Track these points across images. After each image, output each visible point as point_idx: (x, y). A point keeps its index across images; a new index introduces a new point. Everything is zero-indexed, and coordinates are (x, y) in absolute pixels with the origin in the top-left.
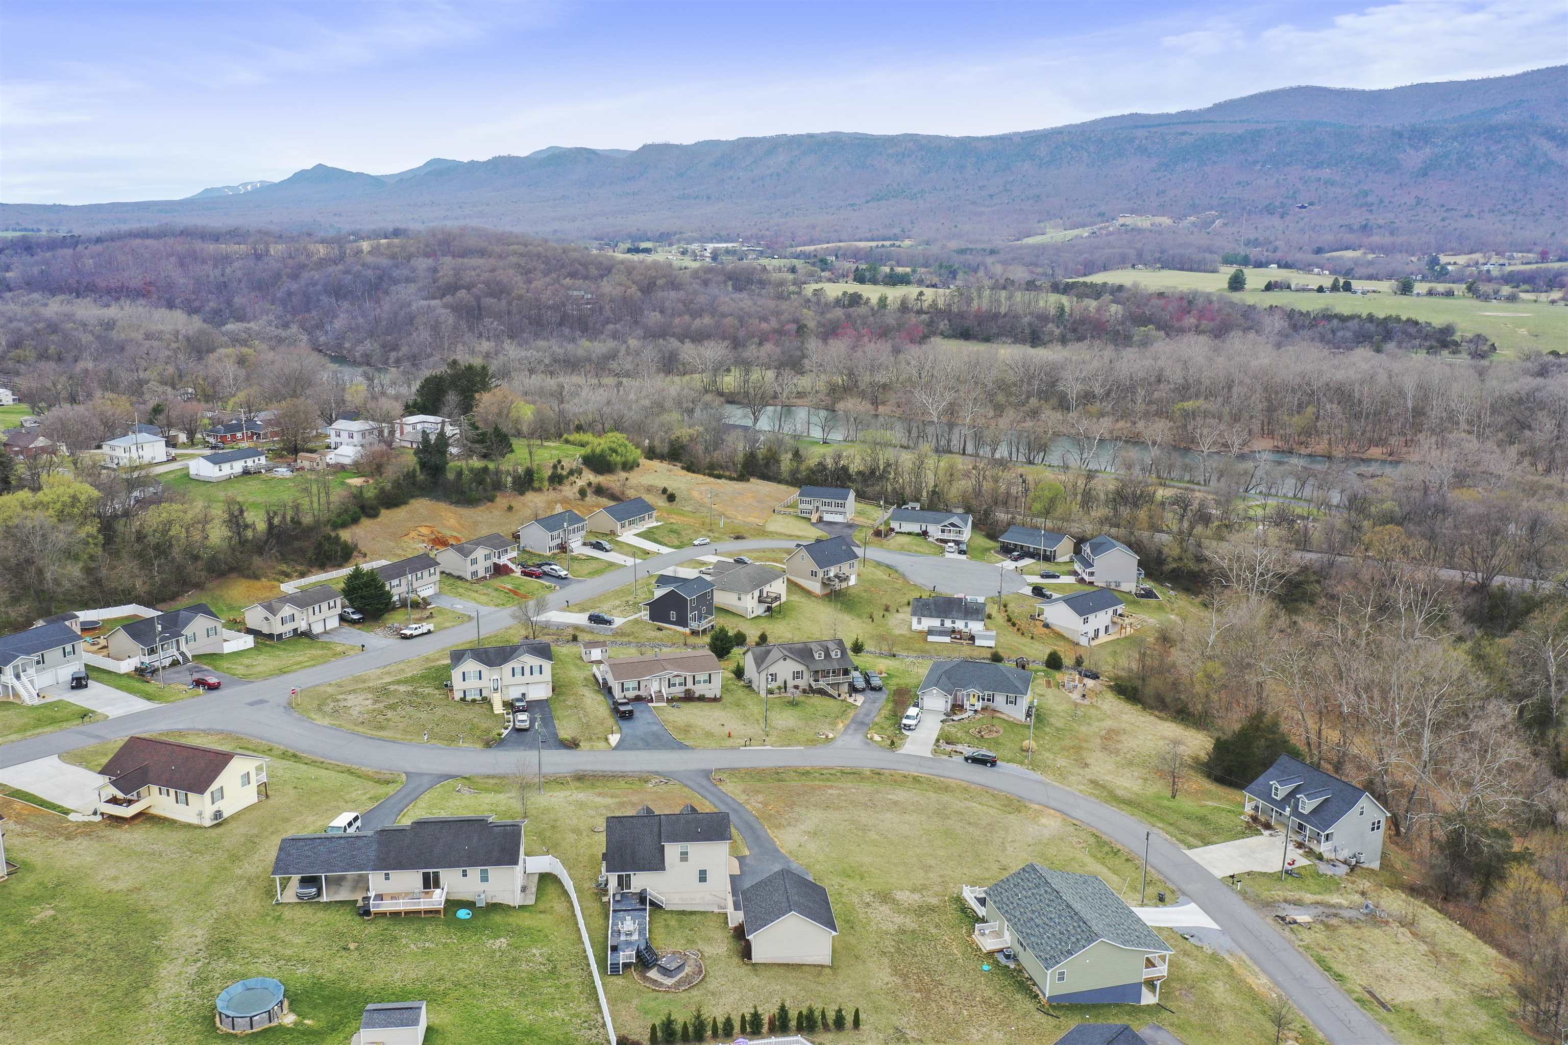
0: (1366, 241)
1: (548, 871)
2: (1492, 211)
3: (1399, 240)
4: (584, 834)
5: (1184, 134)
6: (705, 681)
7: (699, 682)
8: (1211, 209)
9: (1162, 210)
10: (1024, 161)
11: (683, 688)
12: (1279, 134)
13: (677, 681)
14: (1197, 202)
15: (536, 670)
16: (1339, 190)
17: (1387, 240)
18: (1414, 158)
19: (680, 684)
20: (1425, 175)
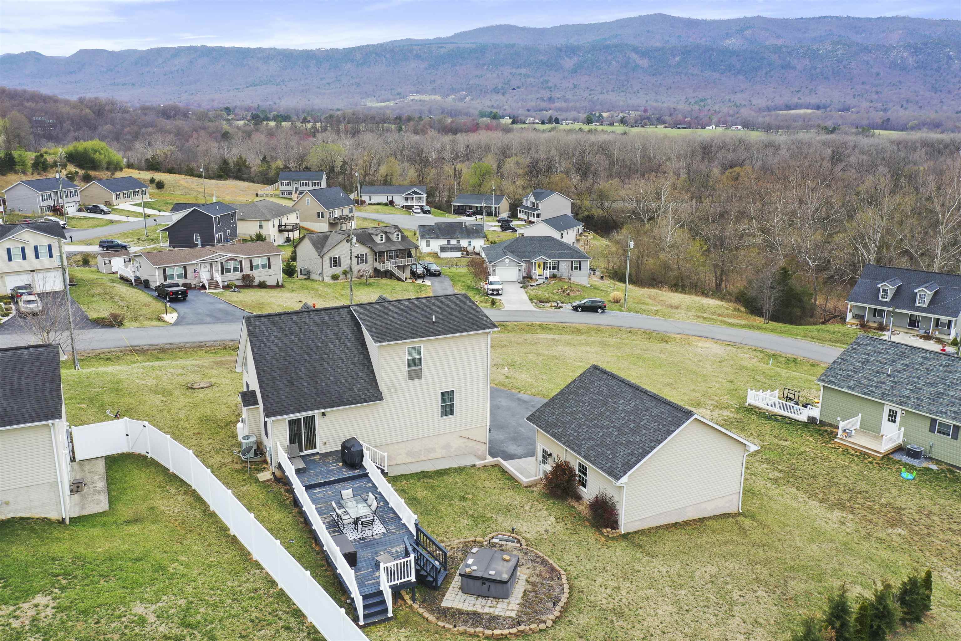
0: (553, 106)
1: (125, 449)
2: (613, 91)
3: (571, 104)
4: (176, 393)
5: (442, 47)
6: (264, 266)
7: (257, 267)
8: (463, 90)
9: (434, 91)
10: (346, 62)
11: (239, 275)
12: (495, 48)
13: (232, 265)
14: (454, 86)
15: (44, 251)
16: (532, 80)
17: (564, 105)
18: (569, 63)
19: (236, 270)
20: (576, 72)
